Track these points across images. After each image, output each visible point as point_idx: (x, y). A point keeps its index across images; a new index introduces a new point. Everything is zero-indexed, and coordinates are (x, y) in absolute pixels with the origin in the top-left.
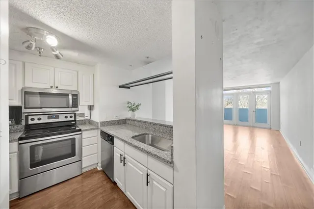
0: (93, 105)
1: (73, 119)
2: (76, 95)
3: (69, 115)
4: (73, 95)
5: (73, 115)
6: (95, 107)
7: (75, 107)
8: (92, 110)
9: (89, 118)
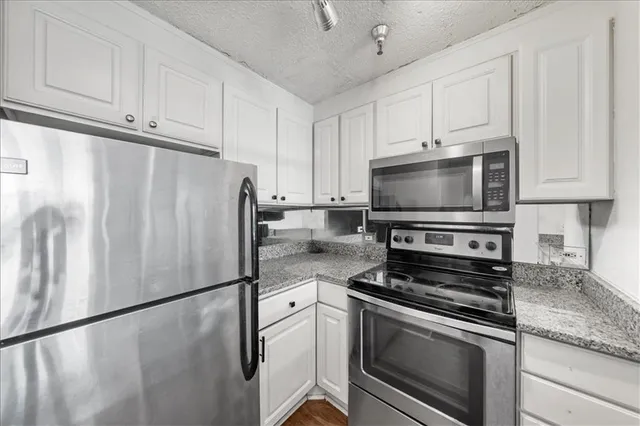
0: (603, 194)
1: (497, 255)
2: (503, 156)
3: (483, 239)
4: (488, 158)
5: (498, 240)
6: (621, 208)
7: (497, 209)
8: (603, 224)
9: (579, 261)
